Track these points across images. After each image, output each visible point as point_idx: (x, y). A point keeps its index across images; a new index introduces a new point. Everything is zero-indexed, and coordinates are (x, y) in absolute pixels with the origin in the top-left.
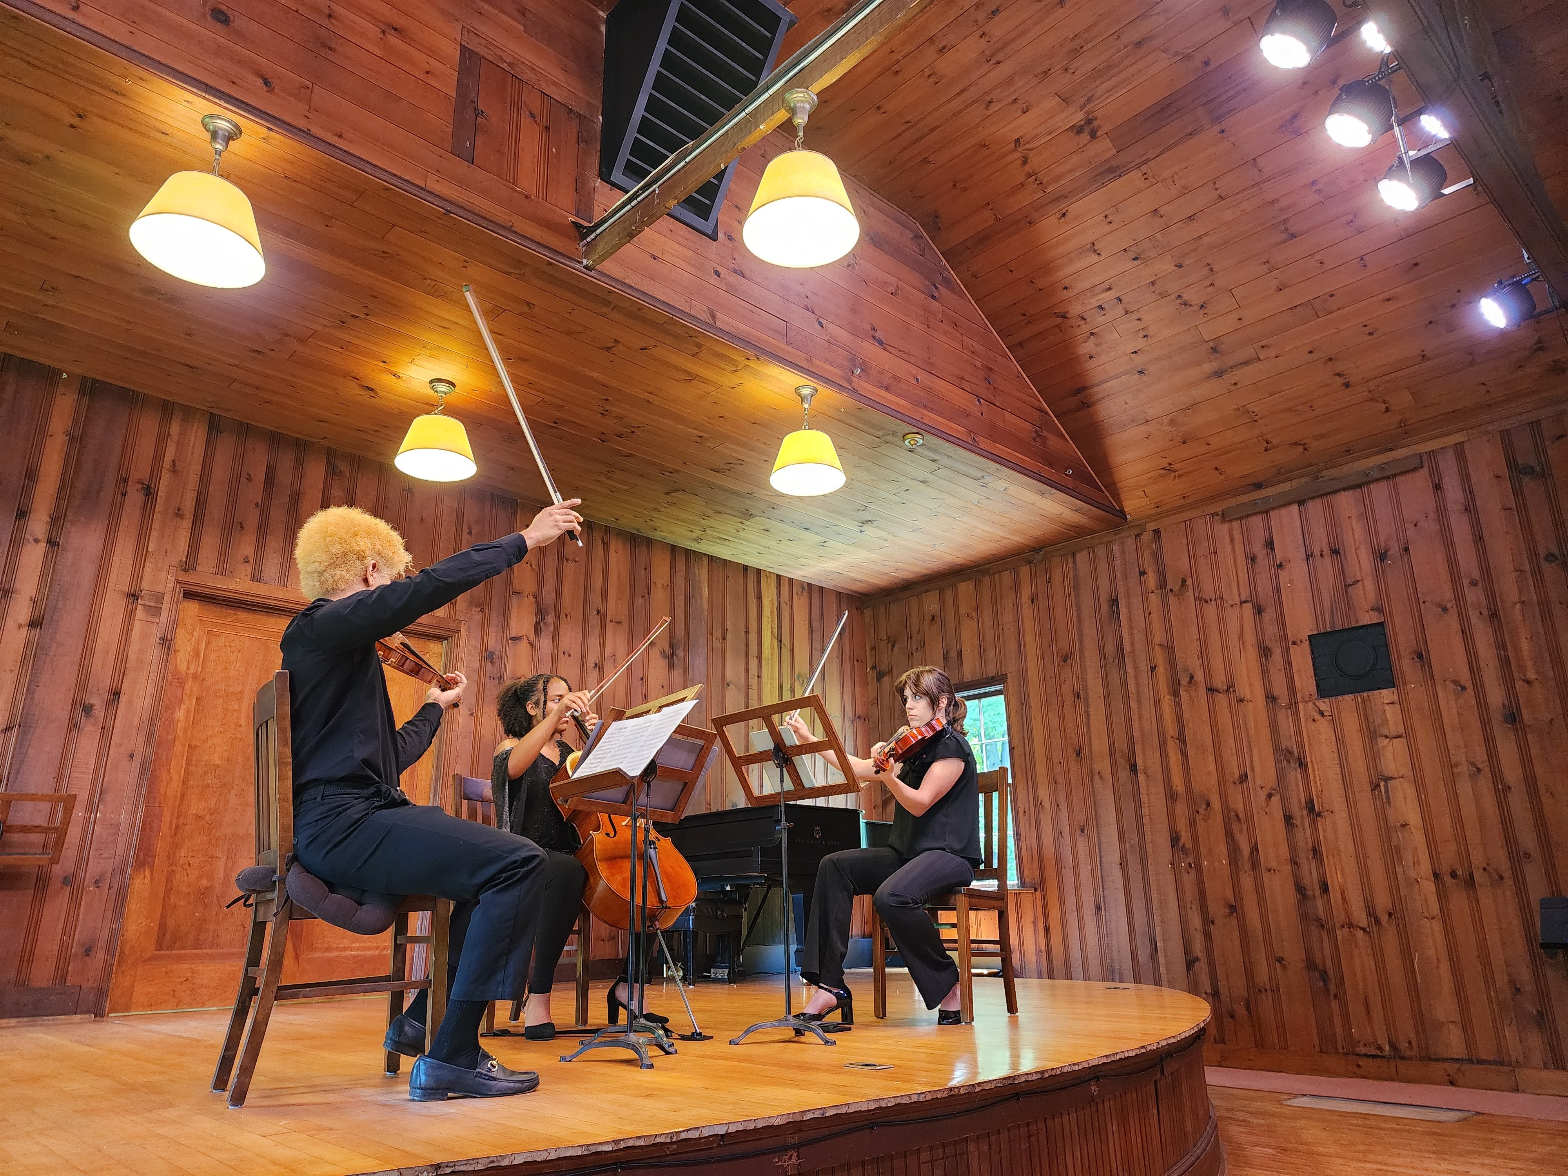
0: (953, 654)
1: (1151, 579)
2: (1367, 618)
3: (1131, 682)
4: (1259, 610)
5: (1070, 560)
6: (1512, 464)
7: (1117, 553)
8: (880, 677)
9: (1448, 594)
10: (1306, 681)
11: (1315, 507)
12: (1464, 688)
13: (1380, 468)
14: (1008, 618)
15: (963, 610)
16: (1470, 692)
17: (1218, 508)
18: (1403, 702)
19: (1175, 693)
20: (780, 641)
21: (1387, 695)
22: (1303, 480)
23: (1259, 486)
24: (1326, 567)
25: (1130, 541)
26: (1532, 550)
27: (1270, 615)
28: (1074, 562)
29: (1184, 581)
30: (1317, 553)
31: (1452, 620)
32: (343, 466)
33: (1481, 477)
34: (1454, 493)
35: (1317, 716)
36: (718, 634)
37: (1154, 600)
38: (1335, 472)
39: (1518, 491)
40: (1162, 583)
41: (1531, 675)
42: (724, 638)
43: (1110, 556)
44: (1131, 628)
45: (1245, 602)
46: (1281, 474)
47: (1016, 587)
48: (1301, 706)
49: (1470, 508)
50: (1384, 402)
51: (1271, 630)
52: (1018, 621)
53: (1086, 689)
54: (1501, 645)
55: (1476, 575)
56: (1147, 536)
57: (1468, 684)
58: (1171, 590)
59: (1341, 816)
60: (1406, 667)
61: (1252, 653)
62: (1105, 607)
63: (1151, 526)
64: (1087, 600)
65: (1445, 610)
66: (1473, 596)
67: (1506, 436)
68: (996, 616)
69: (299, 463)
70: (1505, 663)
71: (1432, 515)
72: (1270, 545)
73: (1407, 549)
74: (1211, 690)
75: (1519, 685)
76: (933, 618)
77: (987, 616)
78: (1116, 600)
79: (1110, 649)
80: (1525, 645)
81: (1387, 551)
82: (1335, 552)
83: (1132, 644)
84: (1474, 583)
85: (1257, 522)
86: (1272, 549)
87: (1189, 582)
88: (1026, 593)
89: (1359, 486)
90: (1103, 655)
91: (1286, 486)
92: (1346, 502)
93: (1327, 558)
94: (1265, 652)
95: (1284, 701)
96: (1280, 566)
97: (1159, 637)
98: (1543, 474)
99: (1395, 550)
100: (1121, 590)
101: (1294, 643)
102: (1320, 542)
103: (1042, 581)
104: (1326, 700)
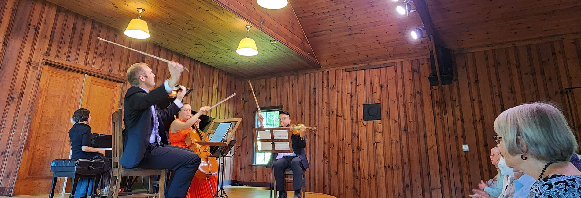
0: (268, 98)
1: (325, 84)
2: (377, 102)
3: (317, 111)
4: (352, 96)
5: (304, 75)
6: (412, 69)
7: (317, 76)
8: (245, 102)
9: (396, 98)
10: (361, 116)
11: (368, 71)
12: (396, 122)
13: (384, 64)
14: (285, 89)
15: (272, 86)
16: (397, 122)
17: (344, 68)
18: (382, 124)
19: (328, 116)
20: (218, 89)
21: (379, 121)
22: (366, 64)
23: (355, 64)
24: (369, 87)
25: (321, 73)
26: (414, 90)
27: (354, 98)
28: (305, 77)
29: (334, 86)
30: (367, 83)
31: (396, 104)
32: (97, 26)
33: (406, 70)
34: (399, 74)
35: (363, 125)
36: (201, 86)
37: (325, 90)
38: (373, 63)
39: (413, 76)
40: (328, 86)
41: (411, 120)
42: (203, 88)
43: (315, 77)
44: (319, 97)
45: (349, 94)
46: (361, 61)
47: (288, 81)
48: (359, 122)
49: (402, 78)
50: (387, 49)
51: (354, 102)
52: (288, 91)
53: (305, 112)
54: (405, 112)
55: (402, 95)
56: (325, 72)
57: (397, 121)
58: (330, 88)
59: (365, 151)
60: (384, 115)
61: (349, 107)
62: (312, 90)
63: (327, 70)
64: (308, 88)
65: (394, 102)
66: (401, 99)
67: (412, 61)
68: (282, 89)
69: (84, 24)
70: (406, 116)
71: (394, 78)
72: (356, 80)
73: (387, 86)
74: (337, 116)
75: (408, 122)
76: (263, 87)
77: (279, 89)
78: (316, 89)
79: (313, 102)
80: (410, 113)
81: (383, 85)
82: (371, 84)
83: (319, 102)
84: (401, 96)
85: (354, 73)
86: (357, 81)
87: (335, 86)
88: (291, 83)
89: (378, 68)
90: (310, 103)
91: (362, 65)
92: (375, 71)
93: (369, 85)
94: (352, 107)
95: (355, 120)
96: (358, 85)
97: (326, 100)
98: (419, 72)
99: (385, 86)
100: (317, 86)
101: (359, 106)
102: (368, 81)
103: (296, 80)
104: (365, 121)
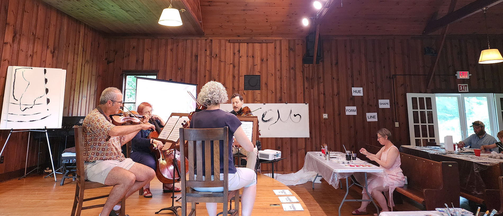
0: (140, 61)
1: (208, 53)
2: (257, 74)
3: (198, 78)
4: (234, 66)
5: (185, 41)
6: (289, 47)
7: (199, 43)
8: (109, 62)
9: (274, 72)
10: (242, 86)
11: (250, 45)
12: (273, 92)
13: (266, 40)
14: (162, 53)
15: (146, 48)
16: (274, 93)
17: (228, 39)
18: (261, 94)
21: (258, 92)
22: (249, 38)
23: (239, 36)
24: (251, 60)
25: (204, 41)
26: (290, 66)
27: (236, 68)
29: (217, 55)
30: (249, 56)
31: (273, 77)
33: (283, 48)
34: (278, 51)
37: (208, 58)
38: (256, 38)
39: (289, 52)
40: (211, 54)
41: (285, 92)
43: (197, 44)
44: (200, 64)
45: (231, 64)
46: (245, 35)
47: (166, 45)
49: (280, 54)
50: (272, 27)
51: (236, 72)
52: (166, 55)
53: (185, 78)
54: (281, 85)
55: (279, 69)
56: (208, 41)
58: (213, 57)
60: (263, 86)
61: (231, 77)
62: (194, 58)
63: (210, 38)
64: (189, 54)
65: (272, 75)
66: (278, 73)
67: (289, 41)
68: (158, 52)
70: (281, 88)
71: (273, 53)
72: (239, 51)
73: (267, 60)
75: (283, 93)
76: (134, 48)
77: (155, 52)
78: (197, 56)
79: (194, 68)
80: (285, 85)
81: (263, 59)
82: (253, 57)
83: (200, 68)
84: (278, 70)
85: (237, 45)
86: (239, 52)
87: (218, 56)
88: (169, 47)
89: (260, 43)
90: (191, 70)
91: (245, 38)
92: (257, 46)
93: (251, 58)
94: (234, 77)
95: (236, 89)
96: (241, 57)
97: (208, 68)
98: (294, 51)
99: (265, 59)
100: (199, 53)
101: (241, 76)
102: (250, 54)
103: (175, 45)
104: (246, 91)
